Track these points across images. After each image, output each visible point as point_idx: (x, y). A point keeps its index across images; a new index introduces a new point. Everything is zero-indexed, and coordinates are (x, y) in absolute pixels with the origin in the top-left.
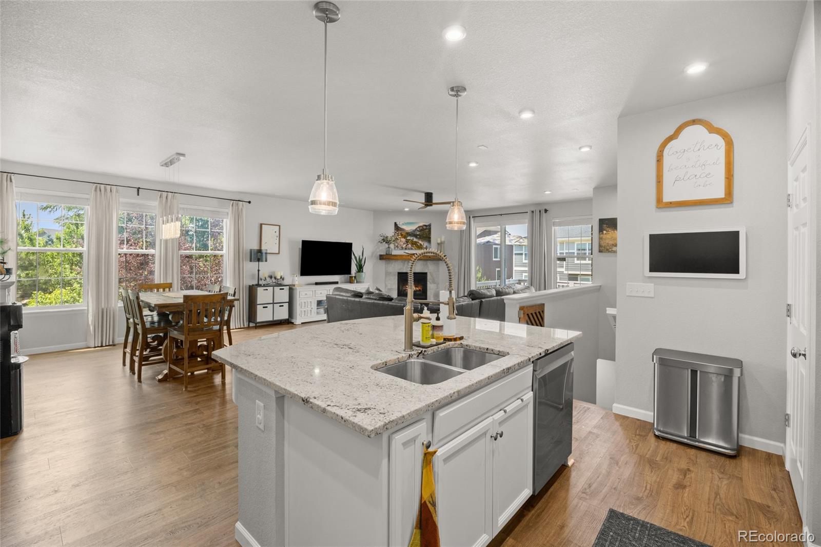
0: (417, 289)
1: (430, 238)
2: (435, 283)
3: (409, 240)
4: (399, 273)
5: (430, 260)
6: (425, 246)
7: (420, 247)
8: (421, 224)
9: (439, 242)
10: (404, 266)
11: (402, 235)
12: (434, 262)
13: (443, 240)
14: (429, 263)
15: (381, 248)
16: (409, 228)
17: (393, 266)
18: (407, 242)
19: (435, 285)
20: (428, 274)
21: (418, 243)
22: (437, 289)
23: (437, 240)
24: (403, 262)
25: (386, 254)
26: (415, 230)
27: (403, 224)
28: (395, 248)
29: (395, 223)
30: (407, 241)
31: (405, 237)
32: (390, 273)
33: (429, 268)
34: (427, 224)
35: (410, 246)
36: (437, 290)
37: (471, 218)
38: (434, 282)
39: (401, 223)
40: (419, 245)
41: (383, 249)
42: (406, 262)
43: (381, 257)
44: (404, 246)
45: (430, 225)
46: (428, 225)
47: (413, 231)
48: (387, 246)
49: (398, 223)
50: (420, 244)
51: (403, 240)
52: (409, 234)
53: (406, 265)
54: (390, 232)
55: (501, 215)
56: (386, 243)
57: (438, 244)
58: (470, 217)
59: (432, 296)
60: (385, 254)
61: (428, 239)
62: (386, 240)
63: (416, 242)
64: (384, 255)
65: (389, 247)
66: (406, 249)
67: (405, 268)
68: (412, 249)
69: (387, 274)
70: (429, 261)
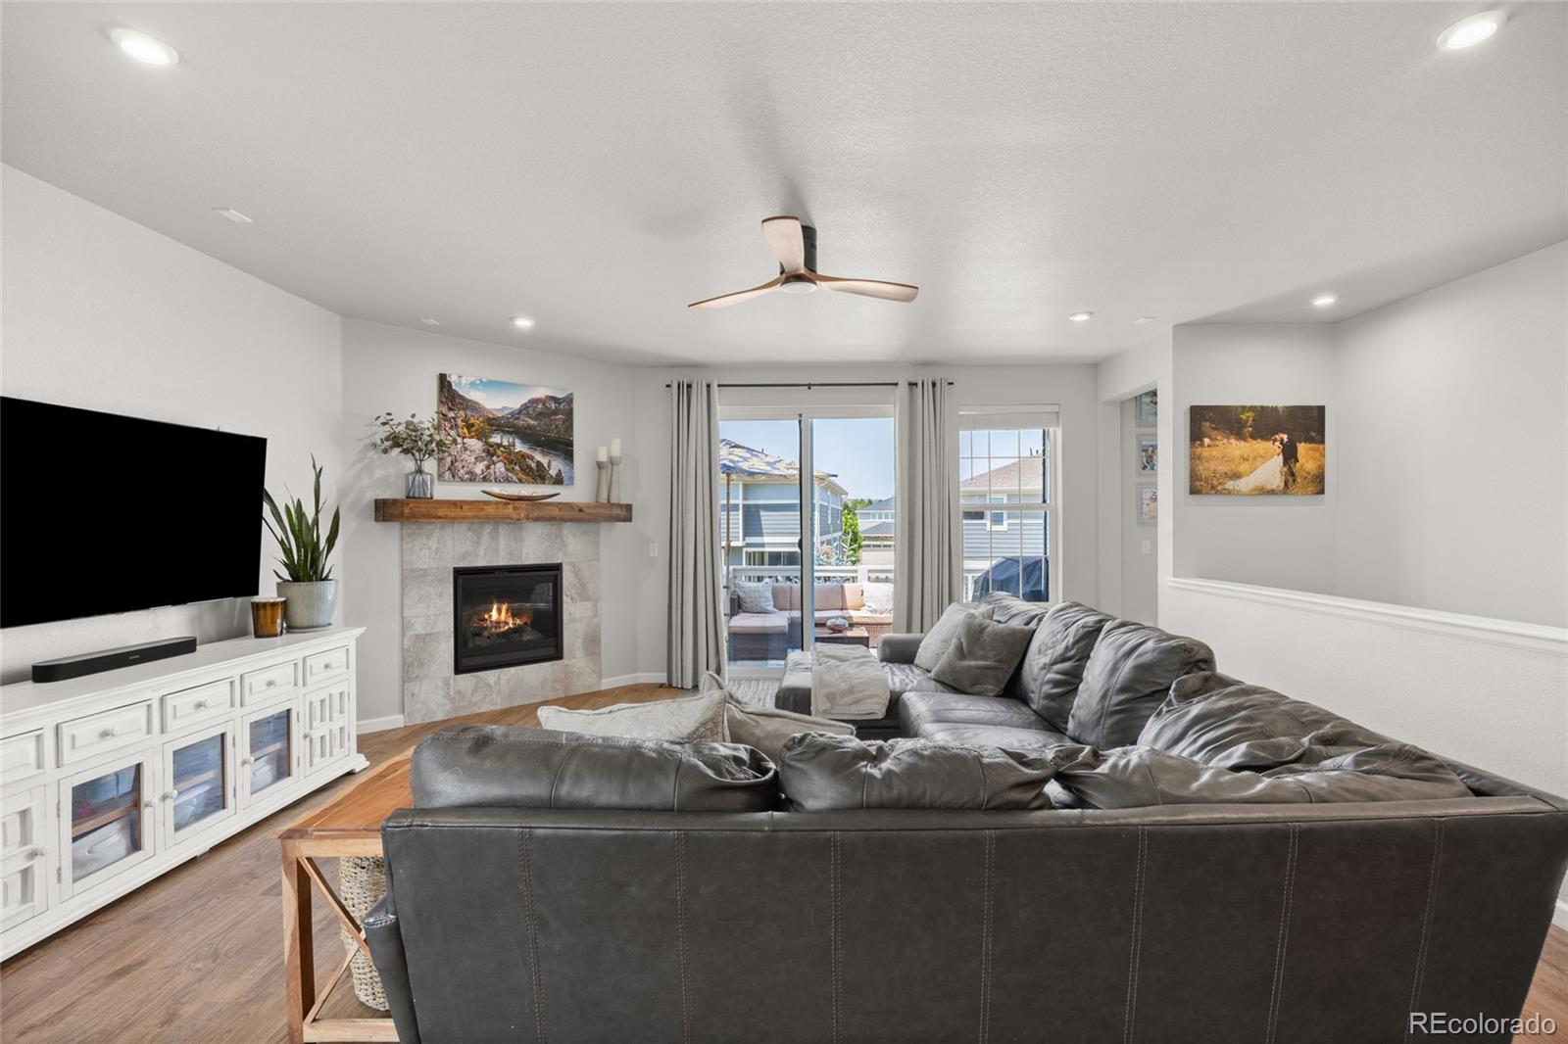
0: (518, 622)
1: (571, 444)
2: (589, 599)
3: (499, 445)
4: (459, 573)
5: (571, 520)
6: (553, 472)
7: (539, 475)
8: (541, 393)
9: (603, 457)
10: (478, 544)
11: (469, 426)
12: (585, 526)
13: (616, 452)
14: (569, 531)
15: (379, 473)
16: (496, 403)
17: (433, 543)
18: (490, 454)
19: (589, 604)
20: (565, 568)
21: (532, 458)
22: (596, 615)
23: (595, 454)
24: (475, 526)
25: (408, 497)
26: (520, 411)
27: (473, 385)
28: (441, 476)
29: (443, 378)
30: (490, 451)
31: (481, 435)
32: (425, 573)
33: (567, 549)
34: (560, 395)
35: (500, 468)
36: (596, 620)
37: (715, 389)
38: (584, 595)
39: (463, 380)
40: (533, 465)
41: (391, 475)
42: (488, 529)
43: (385, 511)
44: (479, 468)
45: (569, 400)
46: (564, 400)
47: (512, 414)
48: (409, 465)
49: (453, 379)
50: (539, 464)
51: (475, 444)
52: (495, 424)
53: (486, 539)
54: (424, 409)
55: (809, 386)
56: (406, 451)
57: (600, 465)
58: (708, 386)
59: (579, 642)
60: (400, 495)
61: (564, 448)
62: (406, 441)
63: (523, 456)
64: (395, 502)
65: (419, 471)
66: (485, 479)
67: (481, 551)
68: (508, 480)
69: (409, 577)
70: (568, 524)
